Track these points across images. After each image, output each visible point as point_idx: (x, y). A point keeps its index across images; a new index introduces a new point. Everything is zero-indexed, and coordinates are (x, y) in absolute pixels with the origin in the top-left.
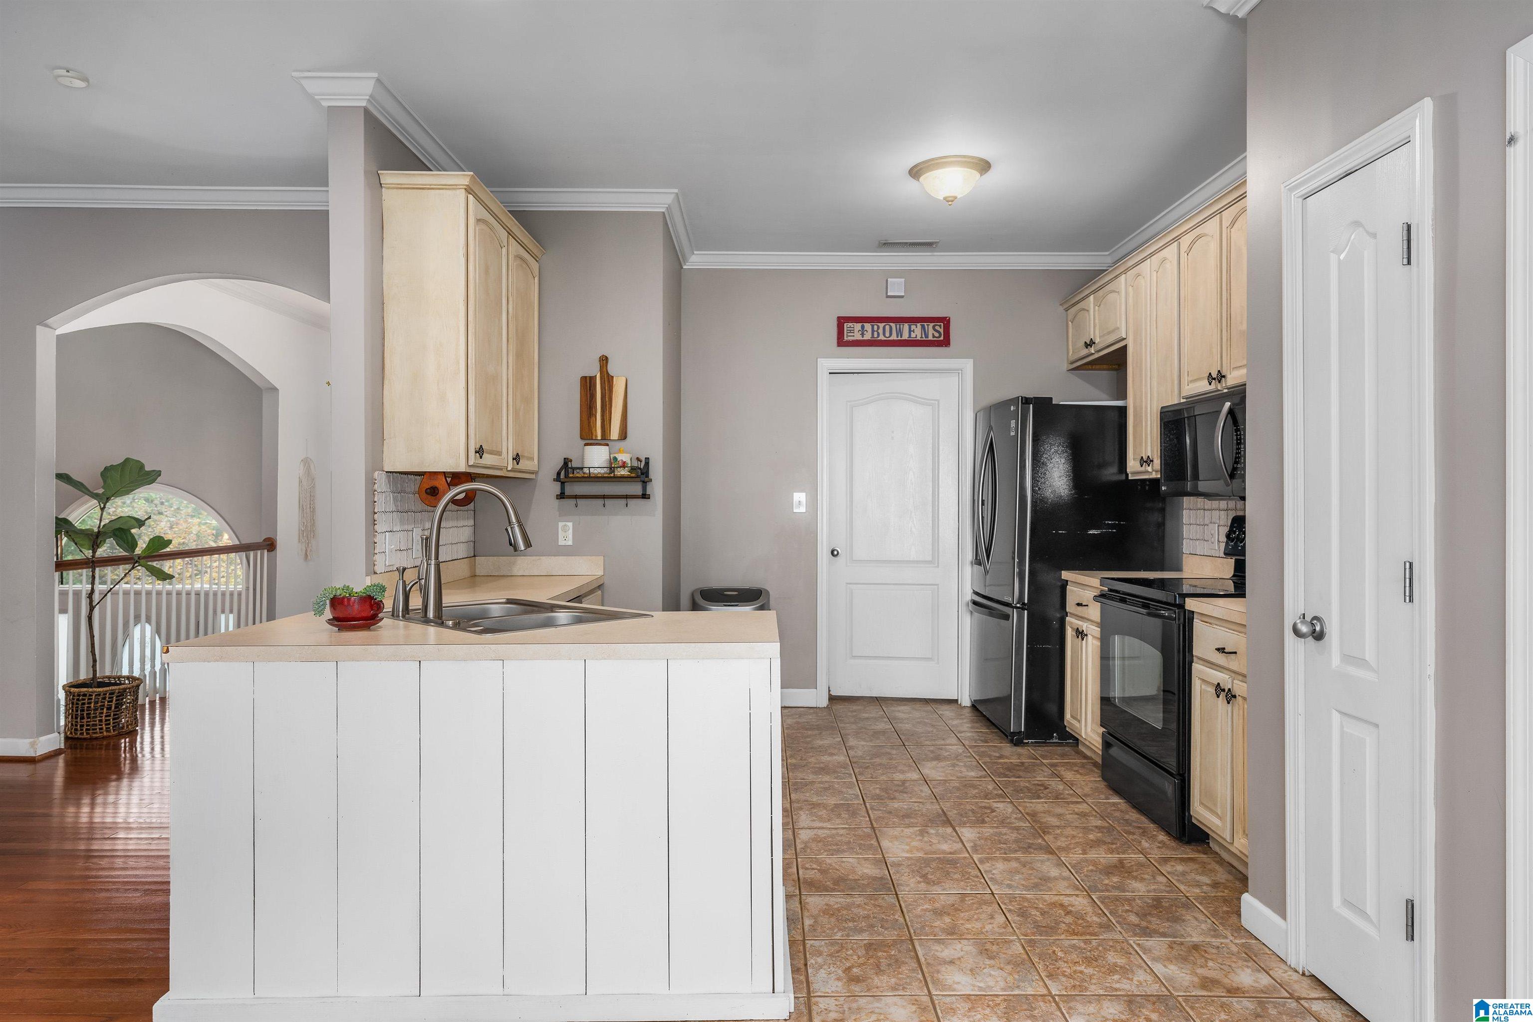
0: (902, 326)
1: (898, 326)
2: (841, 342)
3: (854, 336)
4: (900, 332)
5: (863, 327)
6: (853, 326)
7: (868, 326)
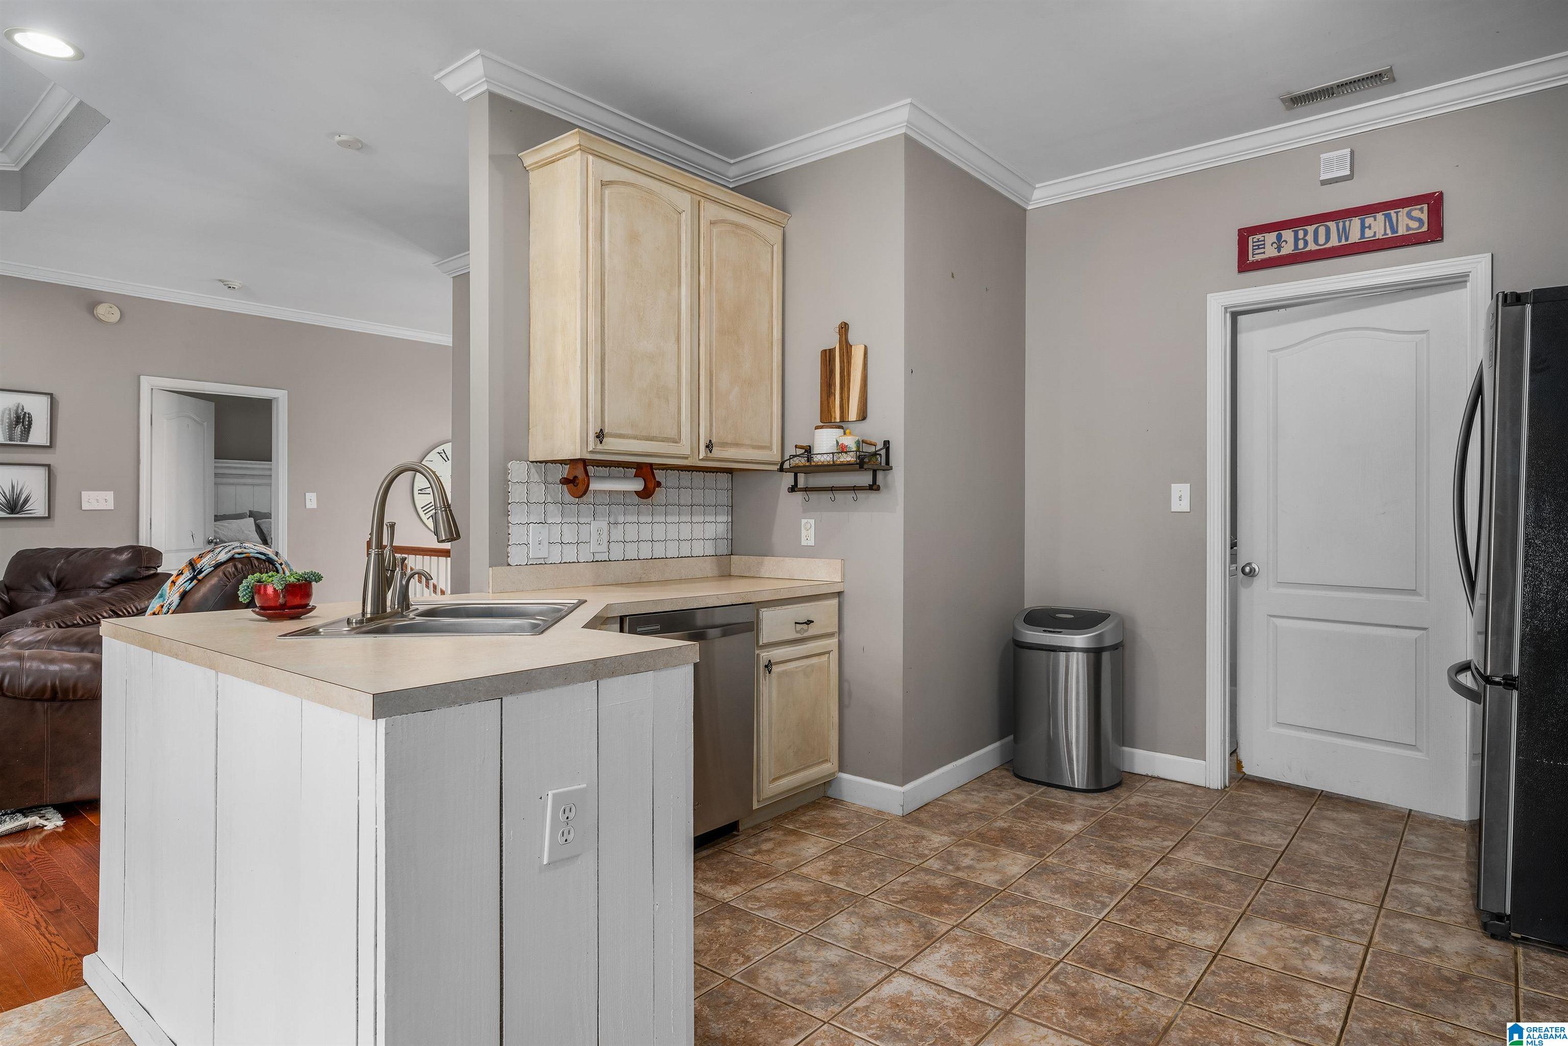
0: (1347, 223)
1: (1341, 225)
2: (1245, 265)
3: (1264, 253)
4: (1345, 233)
5: (1279, 237)
6: (1263, 239)
7: (1288, 235)
